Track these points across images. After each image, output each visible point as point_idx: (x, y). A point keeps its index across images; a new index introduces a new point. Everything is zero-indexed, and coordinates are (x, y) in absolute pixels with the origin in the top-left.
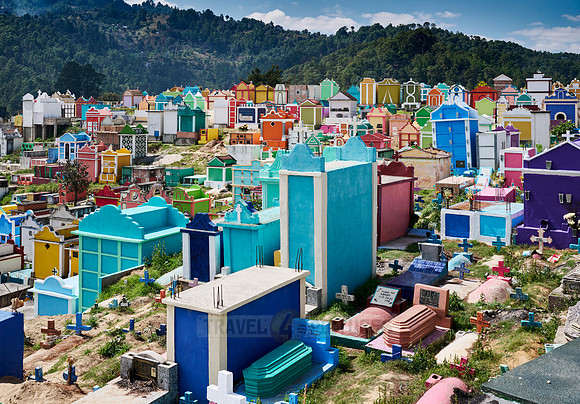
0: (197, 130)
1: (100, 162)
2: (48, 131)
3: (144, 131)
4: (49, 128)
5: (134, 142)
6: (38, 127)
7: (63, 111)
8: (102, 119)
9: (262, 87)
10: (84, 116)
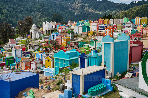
0: (87, 32)
1: (62, 40)
2: (49, 32)
3: (73, 32)
4: (49, 31)
5: (71, 35)
6: (46, 31)
7: (53, 26)
8: (62, 29)
9: (106, 20)
10: (58, 28)
